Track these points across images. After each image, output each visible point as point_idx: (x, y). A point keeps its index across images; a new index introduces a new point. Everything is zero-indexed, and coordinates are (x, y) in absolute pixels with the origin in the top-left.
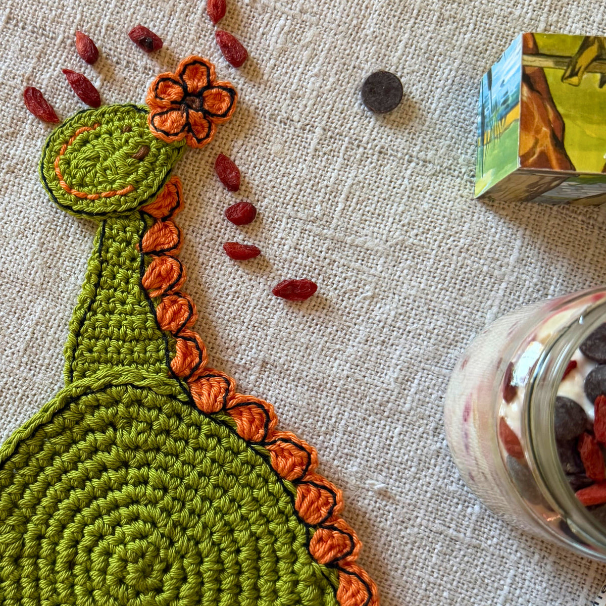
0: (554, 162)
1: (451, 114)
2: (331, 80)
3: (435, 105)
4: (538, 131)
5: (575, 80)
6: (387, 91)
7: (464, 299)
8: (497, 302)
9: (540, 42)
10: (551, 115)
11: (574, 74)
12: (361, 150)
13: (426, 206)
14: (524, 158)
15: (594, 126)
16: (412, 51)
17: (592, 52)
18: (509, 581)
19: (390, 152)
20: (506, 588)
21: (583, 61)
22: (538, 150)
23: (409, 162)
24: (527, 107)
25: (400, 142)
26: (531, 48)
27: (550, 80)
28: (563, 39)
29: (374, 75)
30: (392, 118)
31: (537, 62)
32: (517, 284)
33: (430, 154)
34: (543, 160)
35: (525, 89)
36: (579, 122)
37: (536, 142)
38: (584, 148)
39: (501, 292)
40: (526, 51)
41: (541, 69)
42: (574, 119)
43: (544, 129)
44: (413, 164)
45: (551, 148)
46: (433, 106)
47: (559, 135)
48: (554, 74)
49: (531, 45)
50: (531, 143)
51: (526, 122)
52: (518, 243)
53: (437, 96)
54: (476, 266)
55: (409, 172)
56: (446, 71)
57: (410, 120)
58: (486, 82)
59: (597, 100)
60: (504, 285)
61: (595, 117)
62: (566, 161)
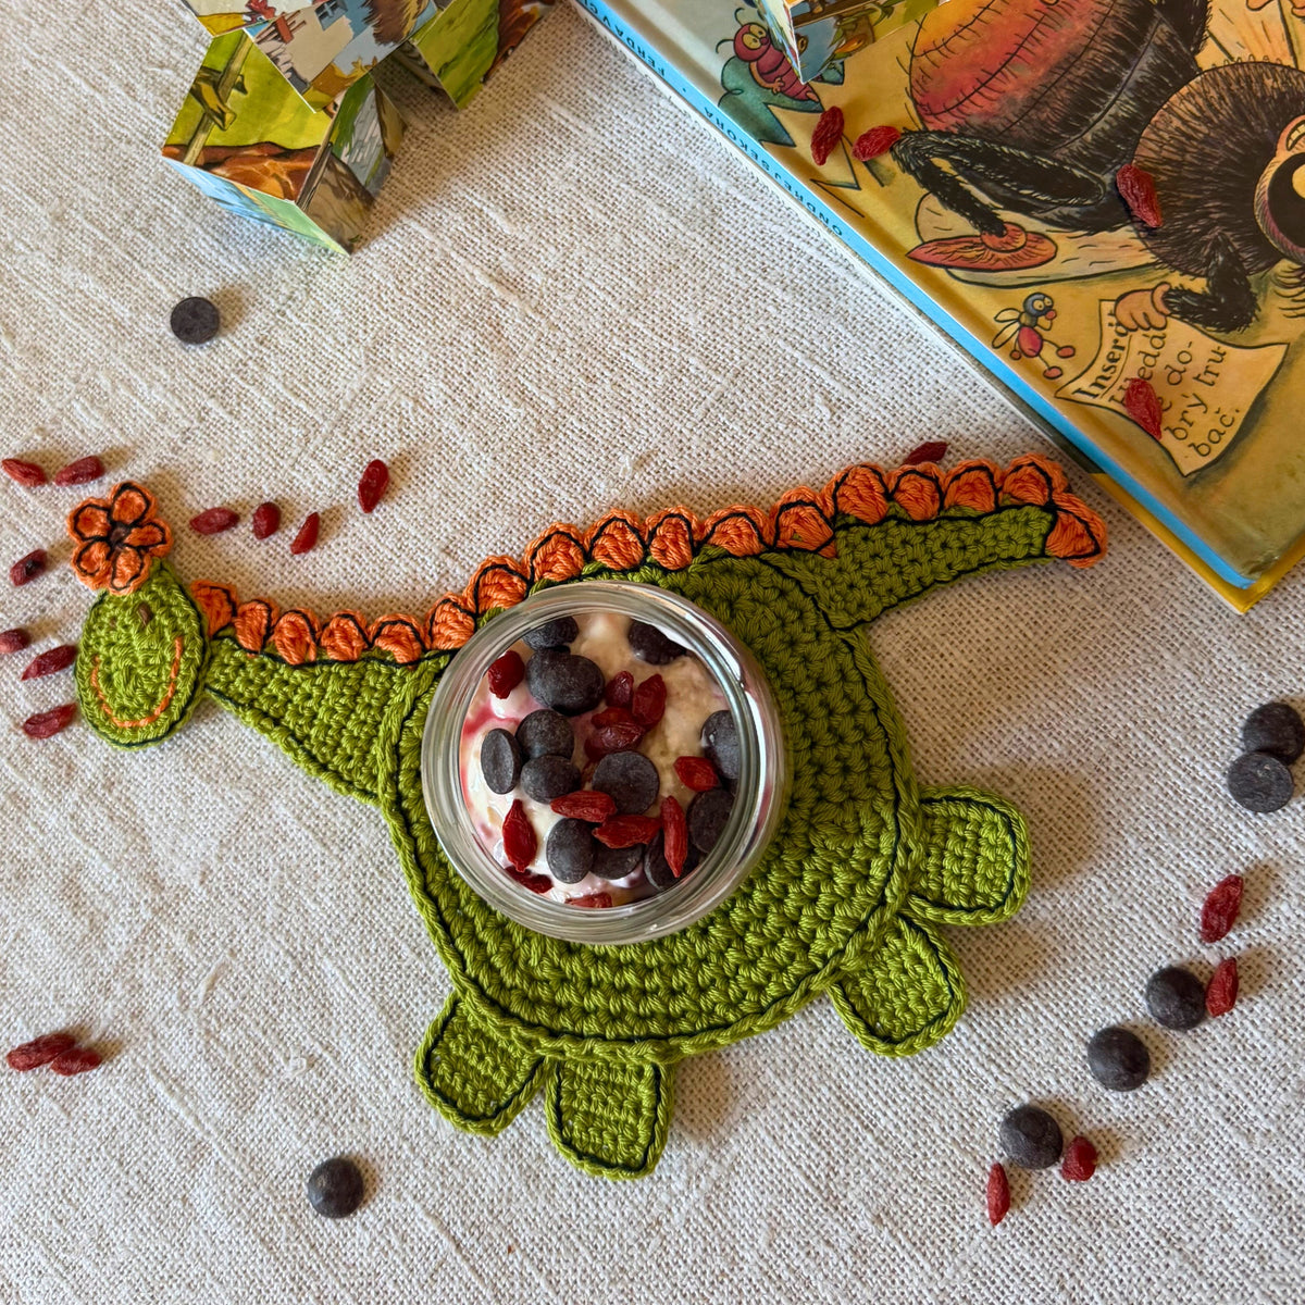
0: (303, 165)
1: (250, 254)
2: (162, 372)
3: (234, 269)
4: (266, 172)
5: (228, 117)
6: (195, 315)
7: (453, 302)
8: (470, 267)
9: (177, 140)
10: (254, 152)
11: (222, 116)
12: (250, 363)
13: (338, 312)
14: (288, 195)
15: (283, 111)
16: (167, 275)
17: (207, 90)
18: (789, 349)
19: (264, 332)
20: (797, 354)
21: (213, 102)
22: (285, 177)
23: (284, 314)
24: (237, 174)
25: (258, 318)
26: (178, 151)
27: (218, 142)
28: (182, 116)
29: (173, 322)
30: (229, 318)
31: (195, 150)
32: (456, 239)
33: (284, 290)
34: (296, 175)
35: (218, 171)
36: (273, 127)
37: (278, 178)
38: (300, 129)
39: (461, 260)
40: (180, 158)
41: (205, 148)
42: (267, 130)
43: (266, 164)
44: (288, 312)
45: (288, 164)
46: (235, 271)
47: (279, 151)
48: (214, 136)
49: (176, 151)
50: (275, 183)
51: (253, 181)
52: (414, 225)
53: (225, 263)
54: (421, 278)
55: (295, 319)
56: (203, 245)
57: (239, 300)
58: (226, 206)
59: (257, 101)
60: (454, 254)
61: (274, 108)
62: (307, 152)
